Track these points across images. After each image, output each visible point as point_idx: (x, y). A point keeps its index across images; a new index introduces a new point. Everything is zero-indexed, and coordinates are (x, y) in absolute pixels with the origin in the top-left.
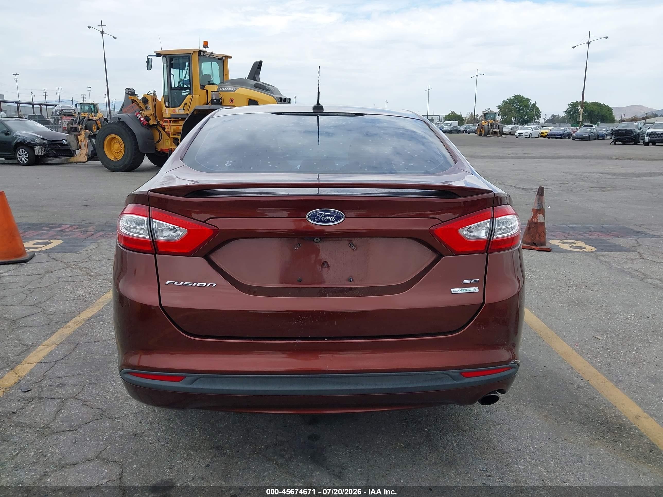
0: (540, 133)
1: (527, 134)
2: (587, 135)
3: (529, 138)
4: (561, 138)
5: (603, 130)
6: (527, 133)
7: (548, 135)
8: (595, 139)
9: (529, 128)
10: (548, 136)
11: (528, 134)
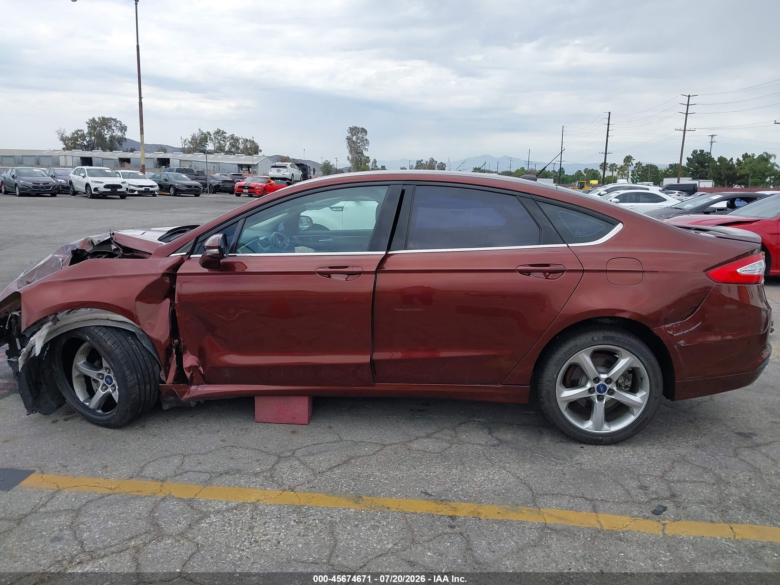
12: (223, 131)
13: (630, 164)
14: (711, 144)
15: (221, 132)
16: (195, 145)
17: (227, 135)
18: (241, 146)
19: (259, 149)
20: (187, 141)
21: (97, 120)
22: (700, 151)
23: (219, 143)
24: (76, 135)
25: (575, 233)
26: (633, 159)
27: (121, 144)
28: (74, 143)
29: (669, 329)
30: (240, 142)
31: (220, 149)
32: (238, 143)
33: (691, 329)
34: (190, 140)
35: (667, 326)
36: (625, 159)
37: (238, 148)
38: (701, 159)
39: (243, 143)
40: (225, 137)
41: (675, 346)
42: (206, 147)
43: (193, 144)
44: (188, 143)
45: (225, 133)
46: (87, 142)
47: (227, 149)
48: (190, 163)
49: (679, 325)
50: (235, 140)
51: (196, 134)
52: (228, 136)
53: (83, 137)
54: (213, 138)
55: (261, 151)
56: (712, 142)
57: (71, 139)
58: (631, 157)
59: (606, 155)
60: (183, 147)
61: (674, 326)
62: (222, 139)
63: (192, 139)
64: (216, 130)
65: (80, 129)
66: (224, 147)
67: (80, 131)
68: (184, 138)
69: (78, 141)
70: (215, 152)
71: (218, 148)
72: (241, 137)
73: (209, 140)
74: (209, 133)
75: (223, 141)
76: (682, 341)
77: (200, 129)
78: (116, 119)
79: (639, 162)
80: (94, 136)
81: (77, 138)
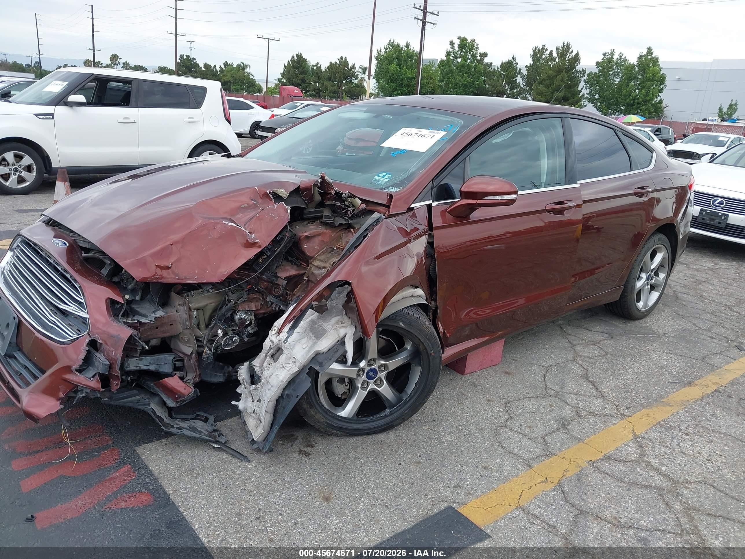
13: (117, 63)
14: (191, 50)
22: (186, 56)
26: (120, 59)
36: (111, 58)
38: (188, 64)
56: (191, 48)
58: (118, 56)
59: (94, 51)
79: (126, 62)
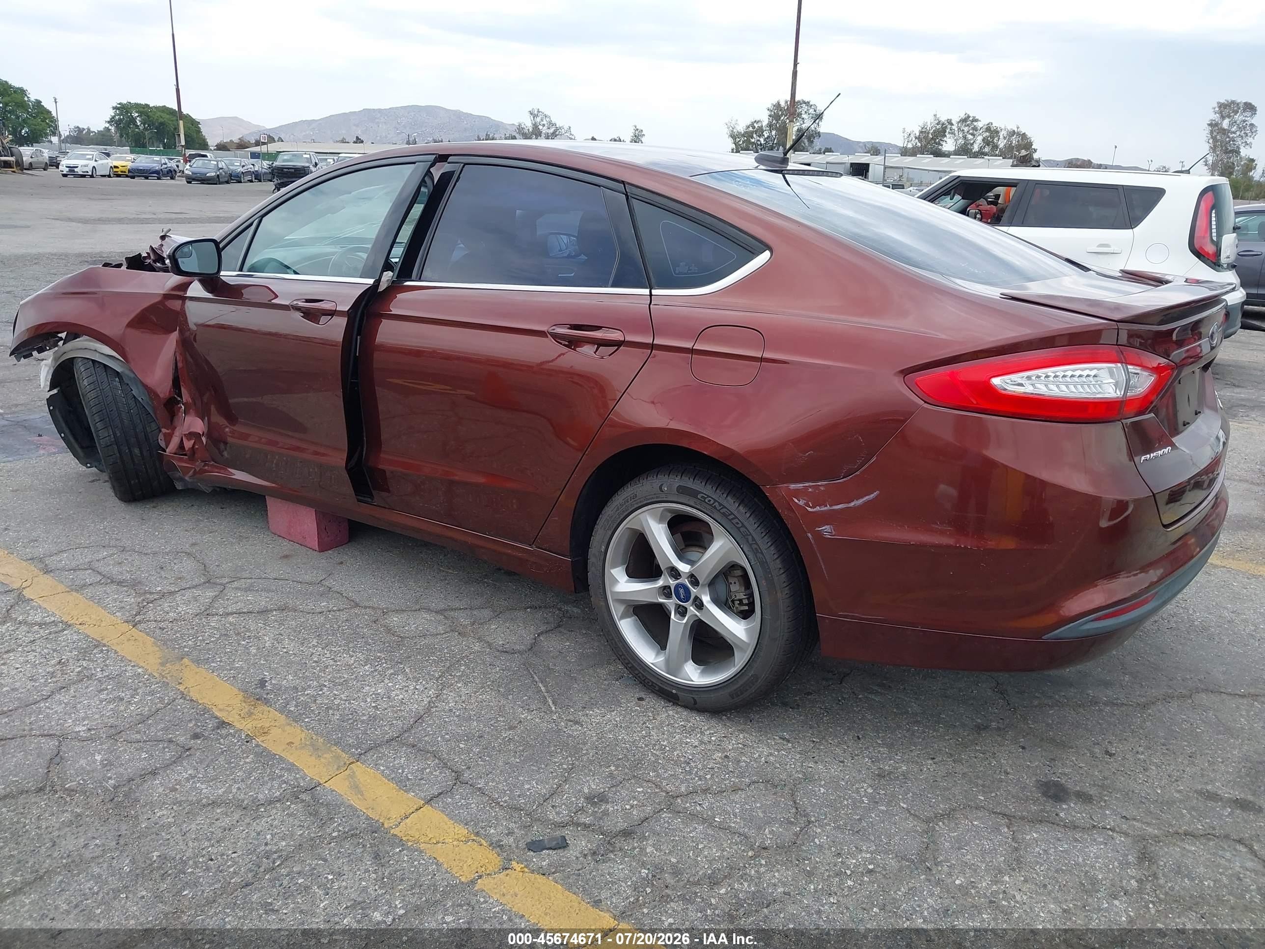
0: (111, 167)
1: (85, 169)
2: (213, 174)
3: (92, 176)
4: (159, 179)
5: (236, 164)
6: (86, 166)
7: (129, 171)
8: (227, 182)
9: (88, 157)
10: (130, 174)
11: (89, 169)
12: (974, 117)
15: (971, 119)
16: (924, 143)
17: (979, 125)
18: (1002, 144)
19: (1033, 147)
20: (912, 136)
21: (783, 104)
23: (965, 137)
24: (751, 129)
25: (677, 268)
27: (812, 142)
28: (748, 142)
29: (797, 493)
30: (1001, 137)
31: (964, 150)
32: (996, 139)
33: (852, 504)
34: (918, 134)
35: (793, 486)
37: (996, 147)
39: (1005, 138)
40: (975, 129)
41: (809, 535)
42: (942, 145)
43: (920, 141)
44: (914, 139)
45: (977, 120)
46: (765, 140)
47: (976, 148)
48: (900, 172)
49: (822, 488)
50: (992, 132)
51: (929, 124)
52: (981, 126)
53: (760, 131)
54: (956, 129)
55: (1035, 150)
57: (743, 136)
60: (905, 145)
61: (810, 490)
62: (971, 131)
63: (921, 132)
64: (963, 116)
65: (757, 119)
66: (972, 144)
67: (757, 122)
68: (908, 130)
69: (752, 137)
70: (957, 153)
71: (961, 147)
72: (1003, 127)
73: (949, 133)
74: (950, 122)
75: (972, 134)
76: (826, 527)
77: (935, 115)
78: (808, 103)
80: (776, 129)
81: (752, 132)
